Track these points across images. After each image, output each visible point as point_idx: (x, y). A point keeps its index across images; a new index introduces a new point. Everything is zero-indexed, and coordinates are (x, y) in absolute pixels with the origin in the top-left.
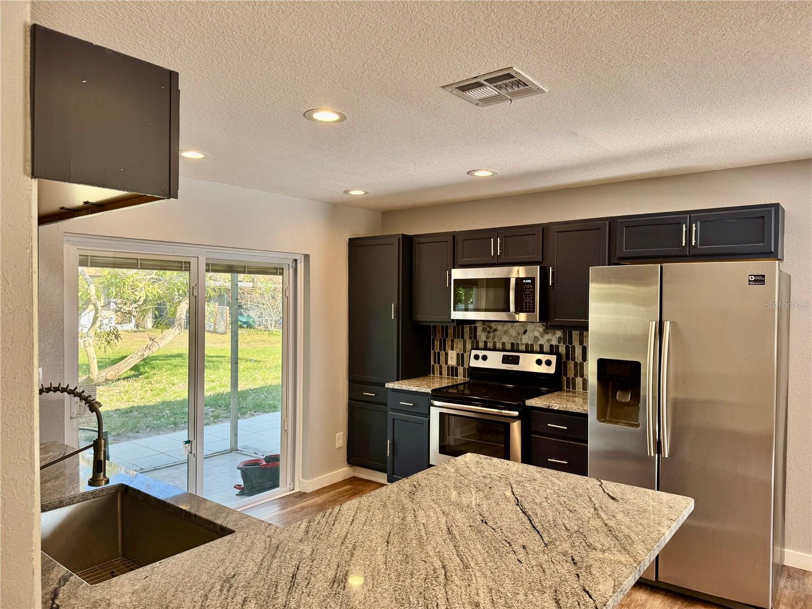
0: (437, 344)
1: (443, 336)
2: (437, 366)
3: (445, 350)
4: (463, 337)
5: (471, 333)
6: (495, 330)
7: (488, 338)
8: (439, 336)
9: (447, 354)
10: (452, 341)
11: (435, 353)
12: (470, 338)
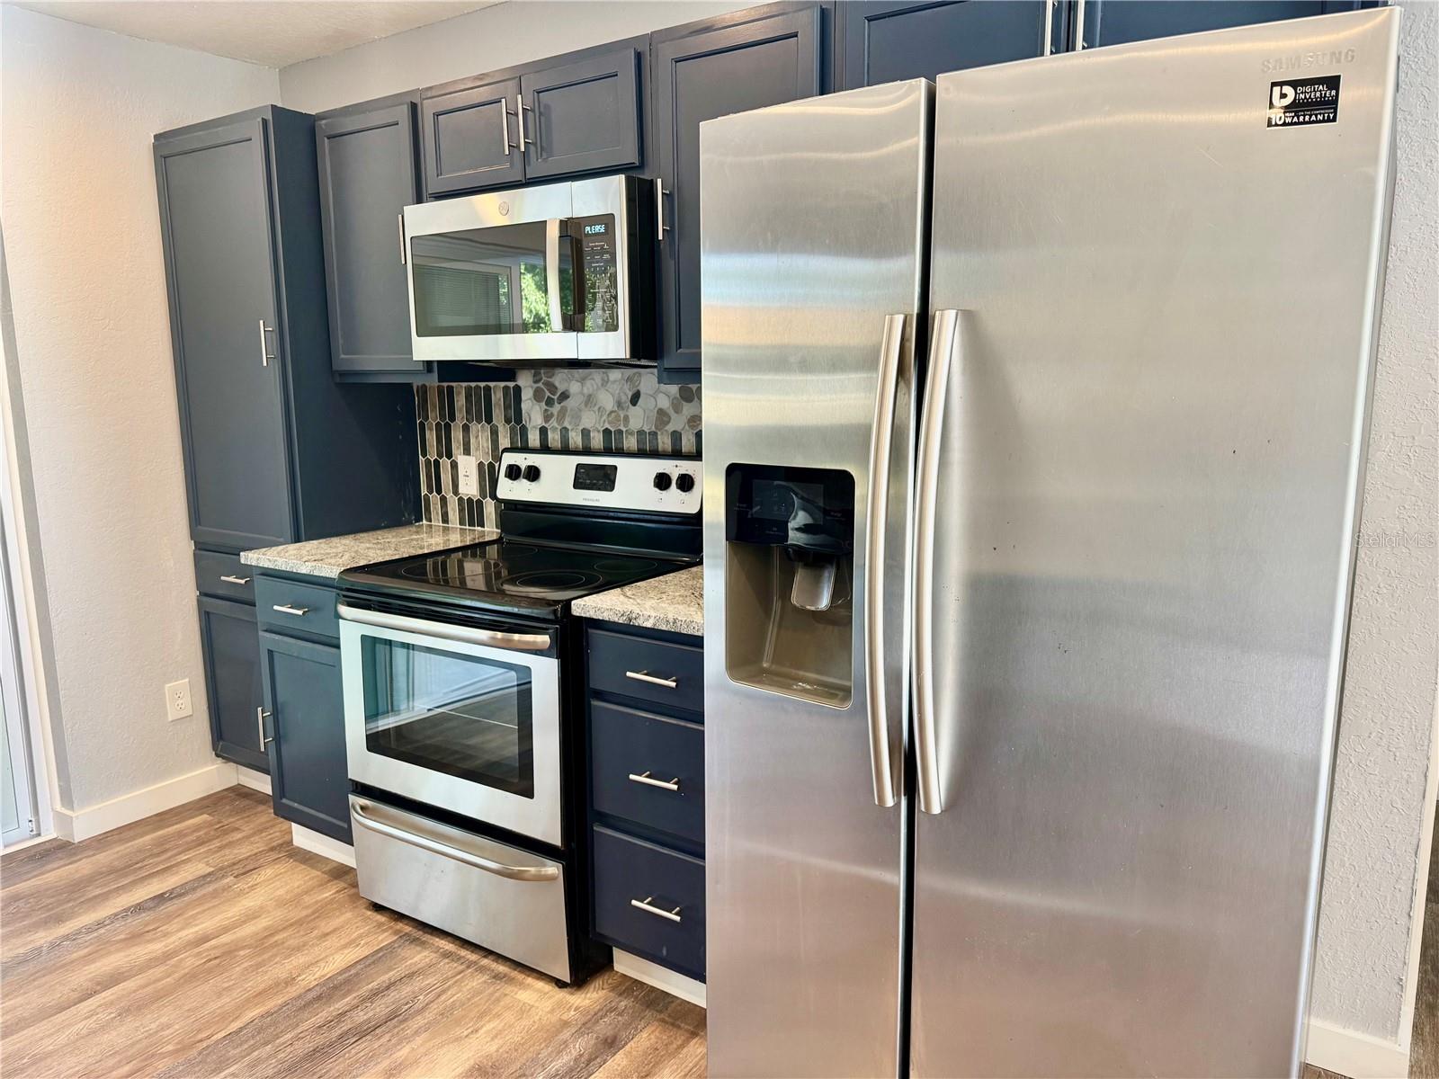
0: (431, 437)
1: (442, 416)
2: (435, 498)
3: (449, 455)
4: (489, 420)
5: (507, 408)
6: (564, 396)
7: (547, 418)
8: (433, 418)
9: (454, 466)
10: (466, 429)
11: (428, 462)
12: (508, 421)
